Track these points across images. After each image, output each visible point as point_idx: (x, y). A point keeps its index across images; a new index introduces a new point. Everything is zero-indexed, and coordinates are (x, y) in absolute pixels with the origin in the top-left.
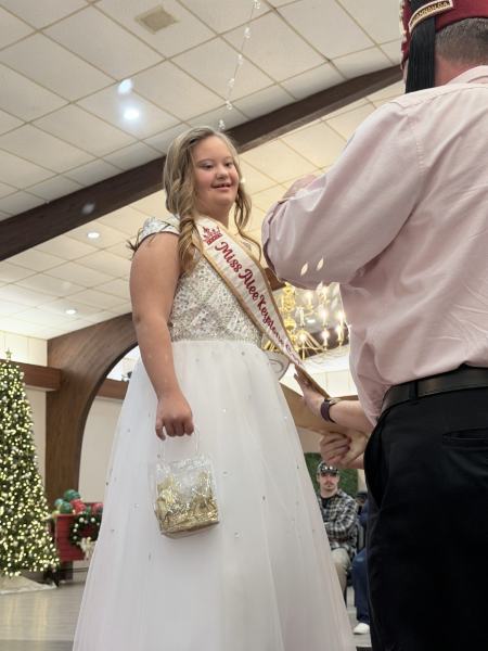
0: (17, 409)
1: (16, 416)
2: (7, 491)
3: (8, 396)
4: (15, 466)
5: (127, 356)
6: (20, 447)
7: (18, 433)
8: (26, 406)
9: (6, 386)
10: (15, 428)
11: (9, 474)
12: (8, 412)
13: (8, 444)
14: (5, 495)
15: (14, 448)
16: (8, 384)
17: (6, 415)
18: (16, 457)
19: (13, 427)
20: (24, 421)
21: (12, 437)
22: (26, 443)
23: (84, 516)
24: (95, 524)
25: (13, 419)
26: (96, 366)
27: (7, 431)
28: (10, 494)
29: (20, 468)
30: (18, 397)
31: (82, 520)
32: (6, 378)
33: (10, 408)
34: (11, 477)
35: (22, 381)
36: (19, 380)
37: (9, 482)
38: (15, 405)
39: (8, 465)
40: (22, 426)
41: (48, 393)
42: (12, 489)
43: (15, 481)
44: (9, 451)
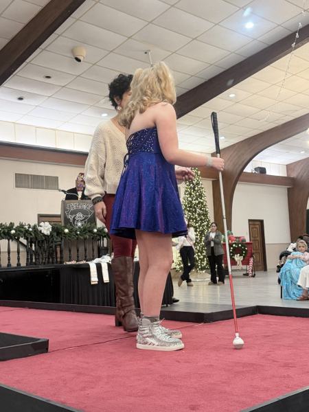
0: (198, 190)
1: (198, 194)
3: (193, 184)
4: (199, 219)
5: (254, 159)
6: (201, 209)
7: (199, 202)
8: (202, 188)
11: (196, 223)
13: (194, 208)
15: (198, 210)
17: (193, 193)
18: (199, 215)
19: (197, 199)
20: (202, 196)
21: (197, 205)
22: (204, 207)
23: (235, 244)
24: (241, 247)
25: (196, 195)
26: (237, 166)
27: (194, 202)
29: (201, 219)
30: (198, 184)
31: (234, 245)
33: (194, 190)
34: (197, 225)
35: (199, 176)
38: (196, 189)
39: (196, 219)
40: (201, 199)
41: (213, 181)
43: (199, 226)
44: (195, 211)
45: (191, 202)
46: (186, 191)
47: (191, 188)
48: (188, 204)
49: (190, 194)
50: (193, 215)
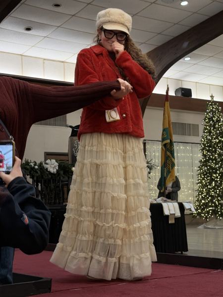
0: (218, 128)
1: (218, 132)
2: (216, 173)
3: (213, 121)
4: (219, 160)
9: (211, 115)
10: (218, 139)
11: (216, 164)
12: (213, 130)
13: (214, 148)
14: (215, 175)
15: (218, 150)
16: (213, 114)
17: (213, 131)
19: (217, 138)
21: (217, 144)
25: (216, 133)
27: (213, 141)
28: (217, 175)
30: (218, 121)
32: (212, 111)
35: (221, 112)
36: (218, 111)
37: (216, 168)
38: (217, 126)
39: (215, 159)
42: (218, 172)
43: (220, 168)
44: (215, 151)
45: (210, 141)
46: (206, 129)
47: (211, 125)
48: (207, 143)
49: (210, 132)
50: (213, 156)
